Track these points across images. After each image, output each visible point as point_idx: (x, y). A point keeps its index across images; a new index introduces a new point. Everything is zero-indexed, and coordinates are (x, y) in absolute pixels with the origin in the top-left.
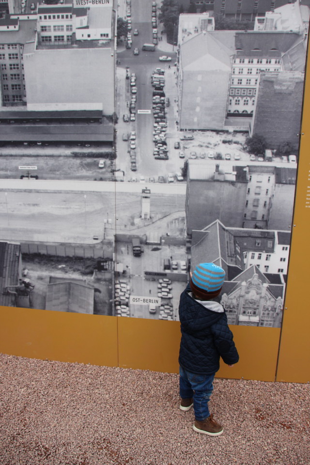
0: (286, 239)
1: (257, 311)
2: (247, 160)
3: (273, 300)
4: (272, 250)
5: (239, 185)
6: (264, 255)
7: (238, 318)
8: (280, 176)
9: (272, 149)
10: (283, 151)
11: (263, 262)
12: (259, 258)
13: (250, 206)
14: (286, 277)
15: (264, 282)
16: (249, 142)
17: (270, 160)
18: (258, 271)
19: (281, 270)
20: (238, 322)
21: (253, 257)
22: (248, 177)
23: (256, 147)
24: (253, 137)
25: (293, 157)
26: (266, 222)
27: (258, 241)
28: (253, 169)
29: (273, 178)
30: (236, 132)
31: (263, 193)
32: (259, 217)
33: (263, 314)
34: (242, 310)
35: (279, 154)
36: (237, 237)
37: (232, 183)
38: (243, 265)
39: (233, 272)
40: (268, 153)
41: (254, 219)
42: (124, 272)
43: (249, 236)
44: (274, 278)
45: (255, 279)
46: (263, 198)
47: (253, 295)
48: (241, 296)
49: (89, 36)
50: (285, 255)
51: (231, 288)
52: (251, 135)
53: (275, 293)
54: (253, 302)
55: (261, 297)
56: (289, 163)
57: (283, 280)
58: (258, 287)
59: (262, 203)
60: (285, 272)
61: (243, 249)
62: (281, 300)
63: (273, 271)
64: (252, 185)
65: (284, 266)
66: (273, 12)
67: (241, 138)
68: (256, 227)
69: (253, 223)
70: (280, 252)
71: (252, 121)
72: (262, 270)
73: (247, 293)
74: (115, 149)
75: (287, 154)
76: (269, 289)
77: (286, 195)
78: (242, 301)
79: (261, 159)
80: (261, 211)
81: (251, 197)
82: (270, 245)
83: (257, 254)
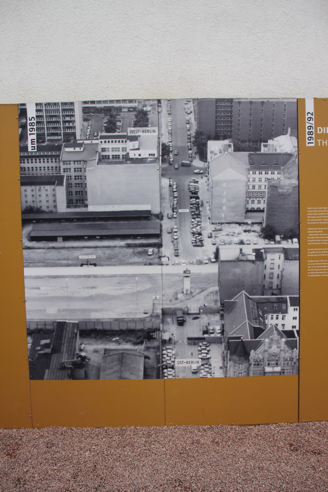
0: (296, 302)
1: (279, 362)
2: (262, 244)
3: (290, 351)
4: (286, 311)
5: (258, 263)
6: (280, 316)
7: (264, 369)
8: (288, 254)
9: (280, 235)
10: (288, 236)
11: (280, 322)
12: (277, 318)
13: (267, 279)
14: (298, 332)
15: (282, 337)
16: (263, 230)
17: (279, 243)
18: (277, 329)
19: (294, 327)
20: (265, 373)
21: (272, 318)
22: (264, 256)
23: (269, 234)
24: (266, 226)
25: (295, 240)
26: (280, 290)
27: (275, 305)
28: (267, 250)
29: (282, 256)
30: (253, 223)
31: (276, 268)
32: (275, 287)
33: (284, 364)
34: (267, 363)
35: (285, 238)
36: (259, 303)
37: (253, 262)
38: (265, 325)
39: (257, 332)
40: (278, 238)
41: (271, 288)
42: (170, 339)
43: (269, 301)
44: (289, 334)
45: (275, 336)
46: (276, 272)
47: (274, 349)
48: (265, 351)
49: (140, 155)
50: (296, 314)
51: (256, 345)
52: (264, 225)
53: (292, 345)
54: (275, 355)
55: (281, 350)
56: (293, 244)
57: (296, 335)
58: (278, 342)
59: (275, 275)
60: (297, 328)
61: (264, 312)
62: (296, 351)
63: (288, 328)
64: (268, 262)
65: (296, 323)
66: (273, 140)
67: (257, 228)
68: (273, 294)
69: (270, 291)
70: (293, 312)
71: (264, 215)
72: (280, 328)
73: (270, 348)
74: (161, 239)
75: (291, 238)
76: (286, 343)
77: (293, 268)
78: (266, 355)
79: (273, 243)
80: (275, 282)
81: (268, 271)
82: (284, 308)
83: (275, 315)
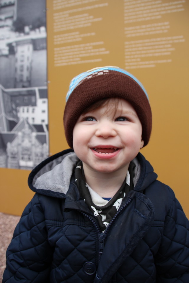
0: (44, 94)
1: (31, 157)
2: (14, 37)
3: (40, 146)
4: (34, 104)
5: (11, 56)
6: (31, 108)
7: (18, 163)
8: (36, 45)
11: (30, 115)
12: (28, 111)
14: (47, 126)
15: (33, 131)
16: (15, 24)
17: (28, 34)
18: (28, 123)
19: (43, 121)
20: (20, 167)
21: (23, 111)
22: (15, 49)
25: (43, 29)
26: (30, 82)
27: (26, 98)
28: (18, 43)
29: (31, 47)
30: (6, 18)
31: (26, 59)
32: (25, 79)
33: (36, 159)
35: (33, 29)
37: (6, 56)
38: (18, 118)
39: (12, 125)
40: (27, 29)
41: (22, 81)
43: (20, 94)
44: (39, 128)
45: (27, 130)
46: (26, 64)
47: (26, 143)
48: (19, 145)
50: (45, 107)
51: (12, 138)
52: (15, 18)
53: (42, 140)
54: (27, 149)
55: (32, 145)
56: (40, 34)
57: (45, 129)
58: (29, 137)
59: (25, 68)
62: (46, 146)
63: (38, 122)
64: (18, 55)
65: (45, 116)
67: (9, 22)
68: (24, 87)
69: (21, 84)
70: (42, 105)
71: (15, 8)
72: (31, 122)
73: (23, 141)
75: (39, 27)
76: (38, 137)
78: (20, 149)
79: (22, 34)
80: (26, 74)
81: (19, 64)
82: (33, 100)
83: (26, 108)
